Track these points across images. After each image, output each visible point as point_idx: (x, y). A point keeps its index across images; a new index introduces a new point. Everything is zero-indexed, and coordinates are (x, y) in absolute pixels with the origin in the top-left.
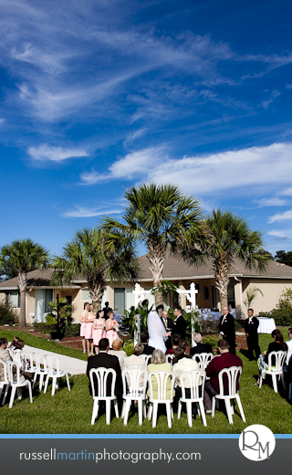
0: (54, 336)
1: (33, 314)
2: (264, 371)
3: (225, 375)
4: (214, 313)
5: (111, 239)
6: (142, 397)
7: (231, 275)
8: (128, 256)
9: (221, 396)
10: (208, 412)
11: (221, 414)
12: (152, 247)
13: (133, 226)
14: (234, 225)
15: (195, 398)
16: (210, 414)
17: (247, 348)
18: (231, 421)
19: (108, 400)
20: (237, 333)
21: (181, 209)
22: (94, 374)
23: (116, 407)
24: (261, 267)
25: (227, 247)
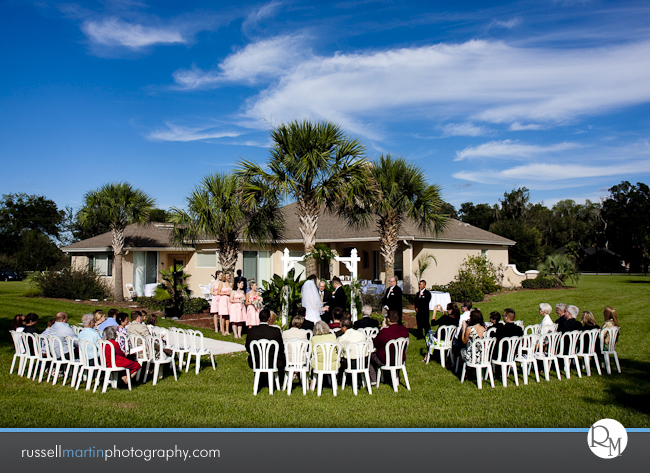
0: (170, 313)
1: (131, 285)
2: (432, 347)
3: (392, 346)
4: (375, 286)
5: (251, 191)
6: (306, 369)
7: (401, 238)
8: (271, 212)
9: (387, 367)
10: (374, 383)
11: (386, 386)
12: (303, 203)
13: (282, 177)
14: (407, 176)
15: (361, 368)
16: (375, 386)
17: (416, 327)
18: (396, 390)
19: (270, 372)
20: (404, 311)
21: (343, 154)
22: (255, 346)
23: (277, 380)
24: (438, 228)
25: (397, 203)
